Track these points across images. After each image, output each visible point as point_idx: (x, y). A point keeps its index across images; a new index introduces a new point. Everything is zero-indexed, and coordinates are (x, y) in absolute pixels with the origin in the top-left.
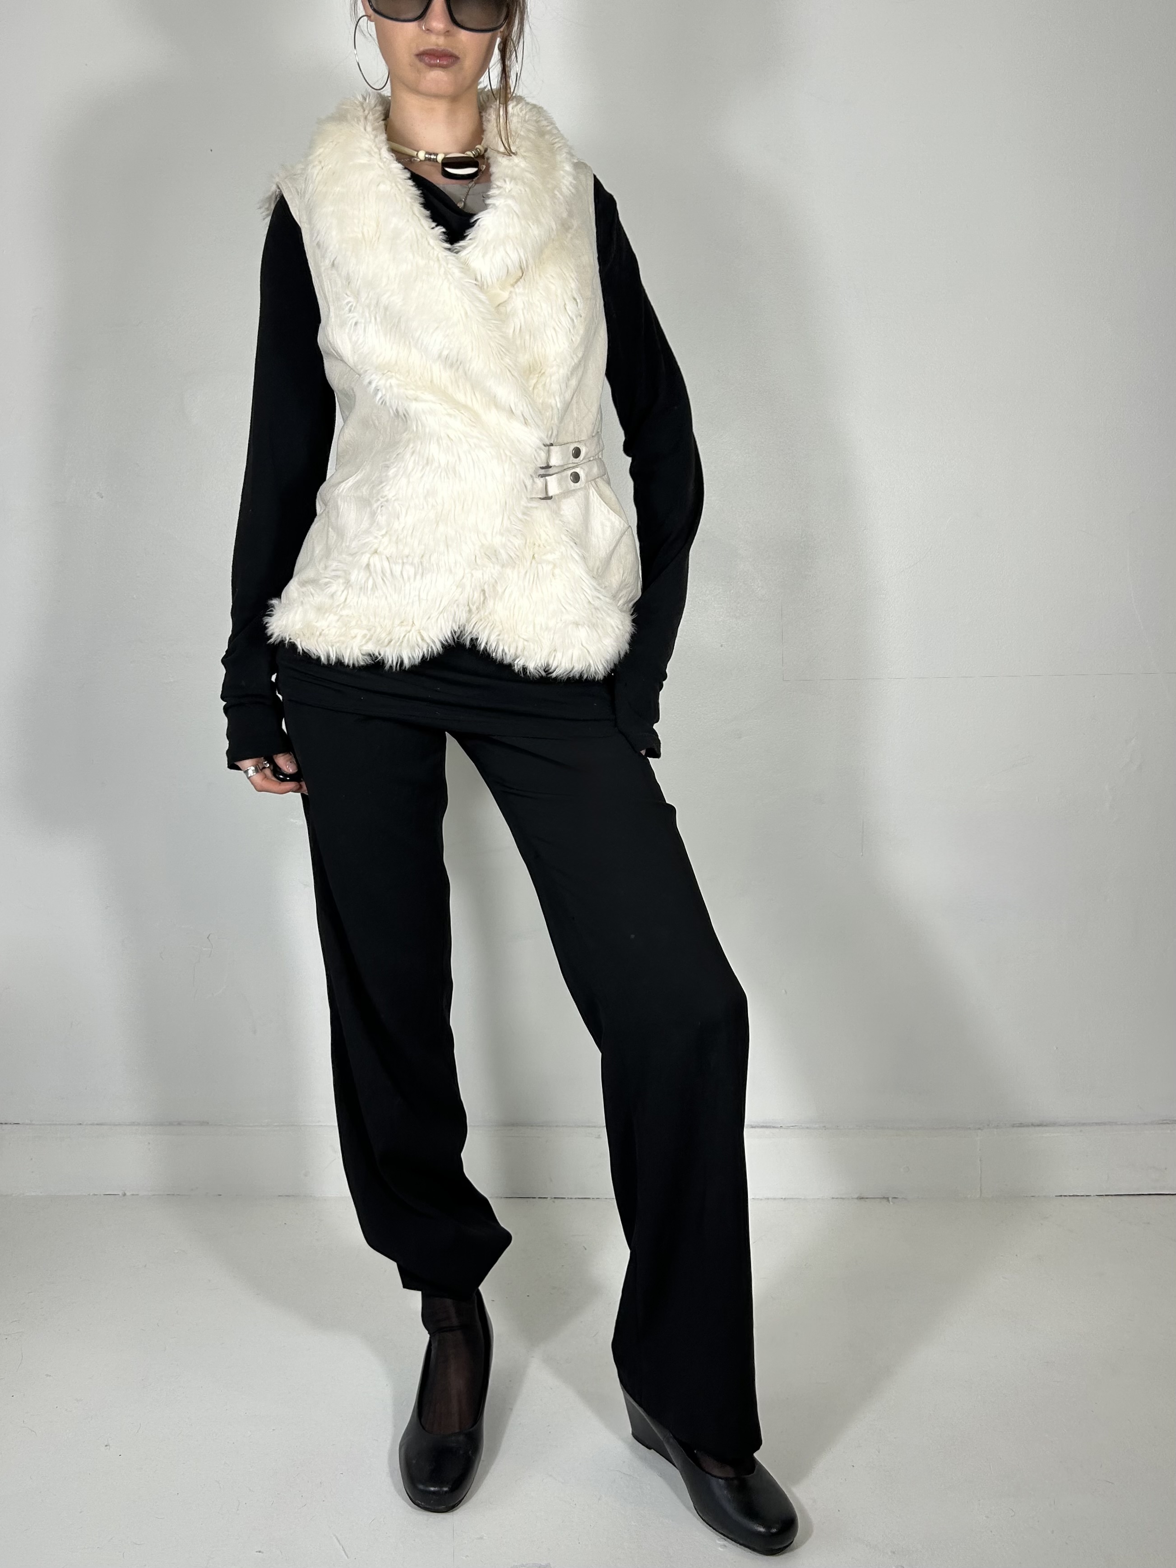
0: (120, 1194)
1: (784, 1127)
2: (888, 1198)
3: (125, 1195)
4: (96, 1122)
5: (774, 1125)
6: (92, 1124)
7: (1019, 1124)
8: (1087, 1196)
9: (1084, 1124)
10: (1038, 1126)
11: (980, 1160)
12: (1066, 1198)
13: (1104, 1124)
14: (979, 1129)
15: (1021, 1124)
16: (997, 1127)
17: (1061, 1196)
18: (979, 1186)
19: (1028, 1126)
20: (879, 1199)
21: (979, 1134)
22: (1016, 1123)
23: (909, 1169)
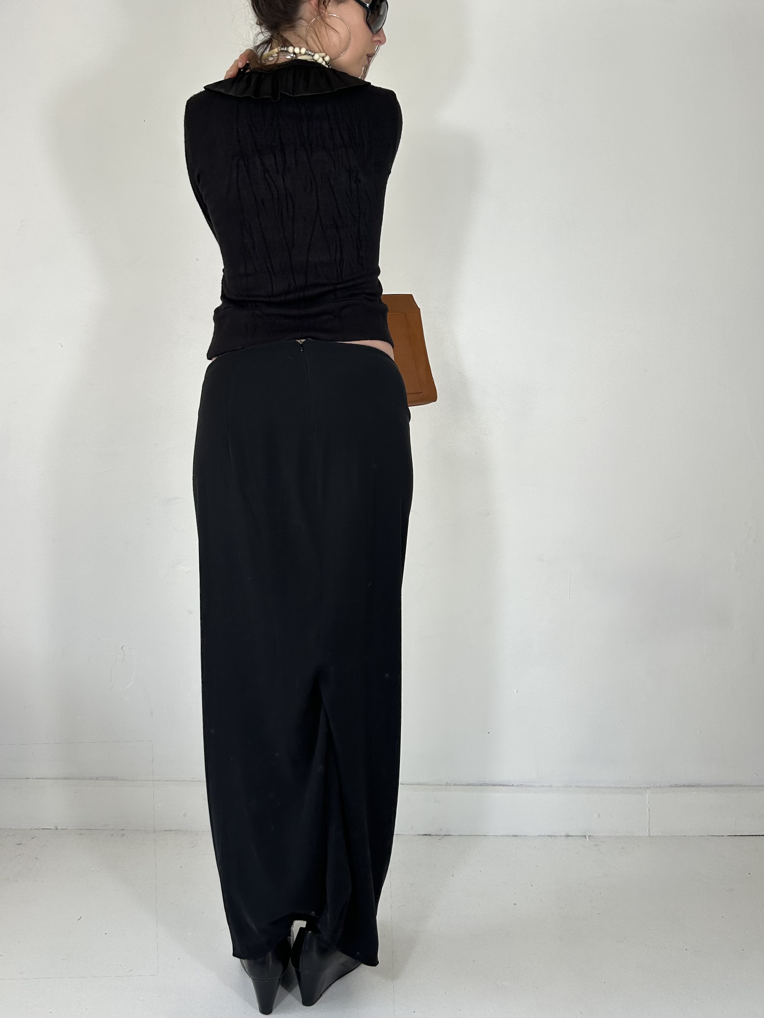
0: (54, 829)
1: (515, 785)
2: (586, 836)
3: (57, 829)
4: (39, 777)
5: (507, 784)
6: (36, 778)
7: (675, 785)
8: (721, 836)
9: (718, 786)
10: (688, 786)
11: (649, 810)
13: (733, 786)
14: (648, 788)
15: (676, 785)
16: (660, 787)
18: (648, 828)
19: (681, 786)
20: (580, 837)
21: (647, 792)
22: (673, 785)
23: (600, 816)
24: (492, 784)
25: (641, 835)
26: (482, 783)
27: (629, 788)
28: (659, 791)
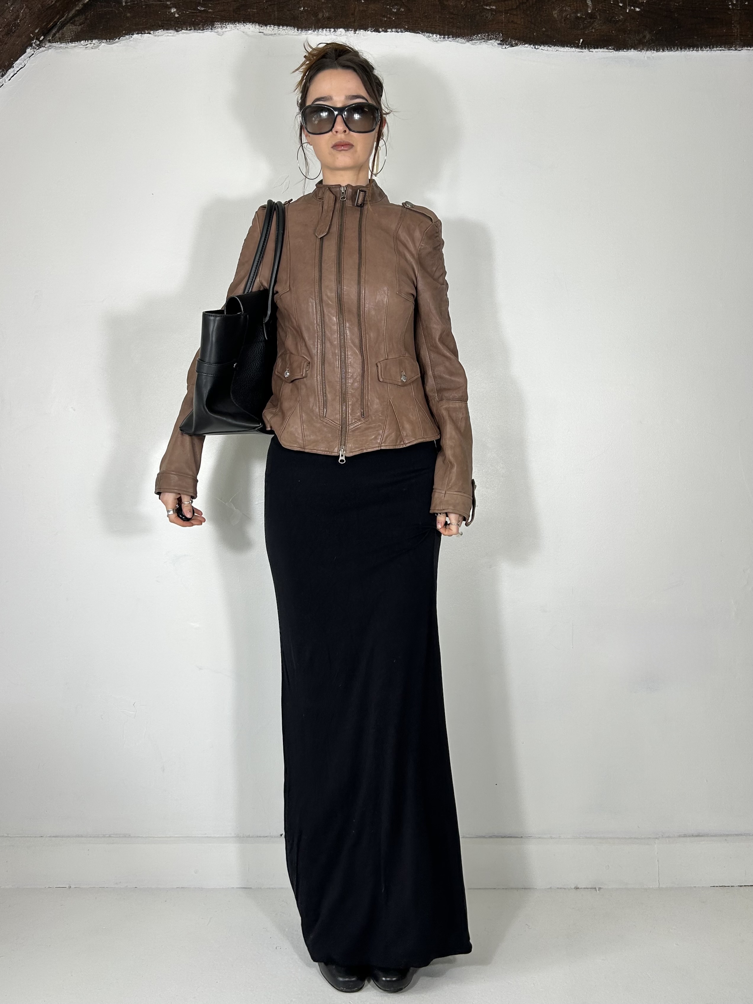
0: (67, 887)
1: (524, 837)
2: (596, 888)
3: (70, 887)
5: (516, 836)
7: (683, 835)
8: (731, 886)
9: (728, 835)
10: (697, 836)
11: (658, 861)
12: (717, 888)
13: (741, 835)
14: (656, 838)
15: (685, 834)
16: (669, 837)
17: (714, 886)
18: (658, 879)
19: (689, 836)
20: (589, 889)
21: (656, 842)
22: (681, 835)
23: (609, 867)
24: (501, 836)
25: (651, 887)
26: (491, 835)
27: (637, 838)
28: (667, 841)
